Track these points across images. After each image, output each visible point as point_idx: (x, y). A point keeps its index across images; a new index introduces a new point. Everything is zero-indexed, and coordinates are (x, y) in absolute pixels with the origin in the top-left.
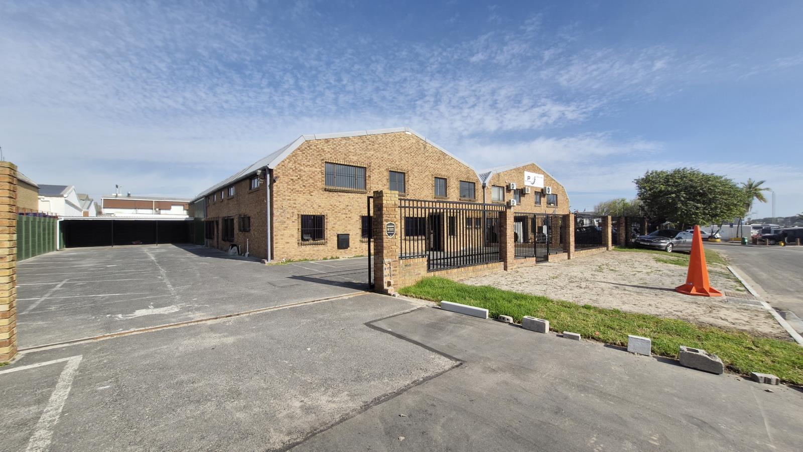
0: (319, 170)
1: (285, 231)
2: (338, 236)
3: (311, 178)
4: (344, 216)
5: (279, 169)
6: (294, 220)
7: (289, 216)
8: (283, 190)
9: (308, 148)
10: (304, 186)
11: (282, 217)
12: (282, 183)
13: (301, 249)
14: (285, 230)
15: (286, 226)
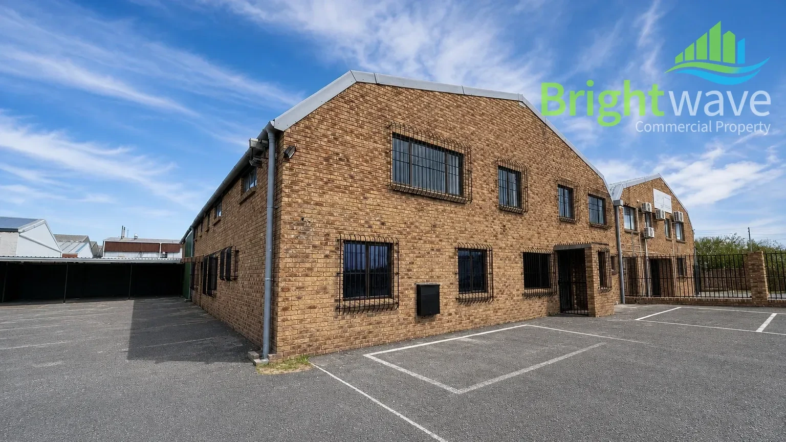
0: (380, 146)
1: (308, 279)
2: (419, 289)
3: (367, 161)
4: (428, 246)
5: (298, 133)
6: (327, 252)
7: (317, 243)
8: (307, 181)
9: (361, 100)
10: (352, 177)
11: (300, 243)
12: (303, 165)
13: (342, 322)
14: (307, 275)
15: (308, 265)
